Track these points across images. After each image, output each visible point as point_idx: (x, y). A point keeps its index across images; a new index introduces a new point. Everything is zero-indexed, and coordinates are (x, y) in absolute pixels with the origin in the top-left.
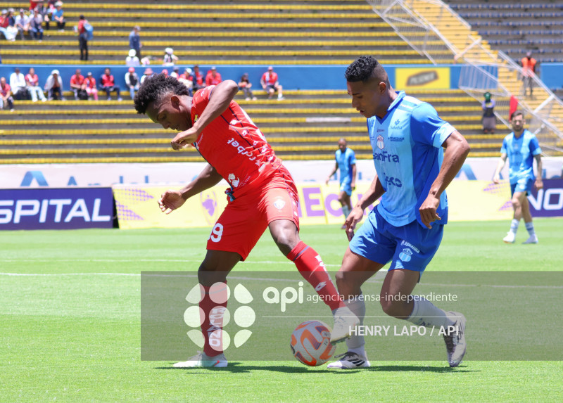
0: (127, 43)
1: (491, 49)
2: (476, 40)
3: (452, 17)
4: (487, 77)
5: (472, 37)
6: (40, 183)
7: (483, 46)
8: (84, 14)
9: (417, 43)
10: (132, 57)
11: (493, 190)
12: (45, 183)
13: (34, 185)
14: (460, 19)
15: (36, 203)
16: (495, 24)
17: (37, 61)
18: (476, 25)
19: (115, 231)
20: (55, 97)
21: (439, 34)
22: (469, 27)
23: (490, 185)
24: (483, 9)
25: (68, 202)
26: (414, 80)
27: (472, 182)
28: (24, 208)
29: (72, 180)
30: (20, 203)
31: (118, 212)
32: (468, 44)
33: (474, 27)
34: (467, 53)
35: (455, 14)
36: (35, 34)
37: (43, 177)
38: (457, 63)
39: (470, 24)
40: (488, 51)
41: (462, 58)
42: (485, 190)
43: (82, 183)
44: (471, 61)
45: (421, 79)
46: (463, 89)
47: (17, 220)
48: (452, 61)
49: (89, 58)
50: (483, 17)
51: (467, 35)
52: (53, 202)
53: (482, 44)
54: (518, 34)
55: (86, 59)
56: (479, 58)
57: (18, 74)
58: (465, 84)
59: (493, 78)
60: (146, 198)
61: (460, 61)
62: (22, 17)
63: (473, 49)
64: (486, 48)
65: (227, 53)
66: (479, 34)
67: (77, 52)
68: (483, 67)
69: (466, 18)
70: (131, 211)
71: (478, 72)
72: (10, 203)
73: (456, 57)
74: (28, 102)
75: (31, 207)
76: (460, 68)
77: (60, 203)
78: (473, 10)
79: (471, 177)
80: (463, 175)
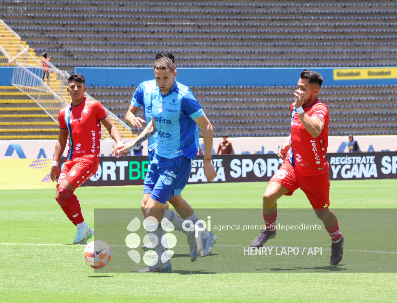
1: (37, 55)
2: (25, 48)
3: (6, 29)
4: (33, 77)
5: (22, 46)
7: (30, 53)
11: (37, 166)
14: (12, 31)
16: (40, 36)
18: (25, 36)
22: (20, 38)
23: (34, 162)
24: (30, 24)
27: (22, 160)
32: (19, 51)
33: (23, 38)
34: (18, 58)
35: (8, 27)
38: (10, 66)
39: (20, 36)
40: (34, 57)
41: (14, 61)
42: (31, 166)
44: (21, 64)
46: (15, 86)
48: (7, 64)
50: (30, 30)
51: (17, 44)
53: (29, 51)
54: (58, 43)
56: (28, 62)
58: (17, 82)
61: (12, 64)
63: (22, 55)
64: (32, 55)
66: (27, 44)
68: (31, 69)
69: (17, 31)
71: (27, 73)
73: (9, 61)
76: (13, 69)
78: (22, 24)
79: (22, 155)
80: (15, 153)
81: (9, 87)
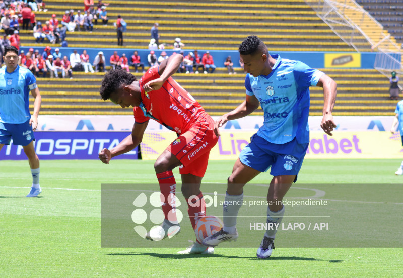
0: (149, 34)
1: (397, 42)
2: (387, 36)
3: (370, 20)
4: (393, 61)
5: (384, 34)
6: (89, 128)
7: (391, 40)
8: (121, 14)
9: (347, 37)
10: (152, 44)
11: (396, 138)
12: (92, 128)
13: (85, 129)
14: (376, 21)
15: (86, 141)
16: (400, 25)
17: (89, 46)
18: (387, 26)
19: (139, 161)
20: (100, 70)
21: (361, 31)
22: (382, 27)
24: (392, 15)
25: (108, 141)
26: (337, 61)
27: (382, 132)
28: (78, 144)
29: (110, 126)
30: (75, 141)
31: (141, 148)
32: (381, 39)
33: (386, 27)
34: (380, 45)
35: (372, 18)
36: (88, 27)
37: (90, 124)
38: (373, 51)
39: (382, 25)
40: (395, 44)
41: (377, 48)
42: (390, 138)
43: (117, 129)
44: (383, 50)
45: (342, 61)
46: (377, 69)
47: (73, 153)
48: (370, 50)
49: (124, 44)
50: (391, 21)
51: (380, 32)
52: (97, 141)
53: (390, 39)
55: (122, 45)
56: (389, 48)
57: (75, 54)
58: (379, 65)
59: (398, 62)
60: (160, 139)
61: (375, 50)
62: (79, 16)
63: (384, 42)
64: (393, 41)
65: (217, 42)
66: (389, 32)
67: (116, 40)
68: (391, 55)
69: (380, 21)
70: (150, 148)
71: (388, 58)
72: (69, 141)
73: (373, 48)
74: (82, 73)
75: (82, 144)
76: (375, 54)
77: (102, 142)
78: (385, 15)
79: (382, 129)
80: (376, 127)
81: (371, 70)
